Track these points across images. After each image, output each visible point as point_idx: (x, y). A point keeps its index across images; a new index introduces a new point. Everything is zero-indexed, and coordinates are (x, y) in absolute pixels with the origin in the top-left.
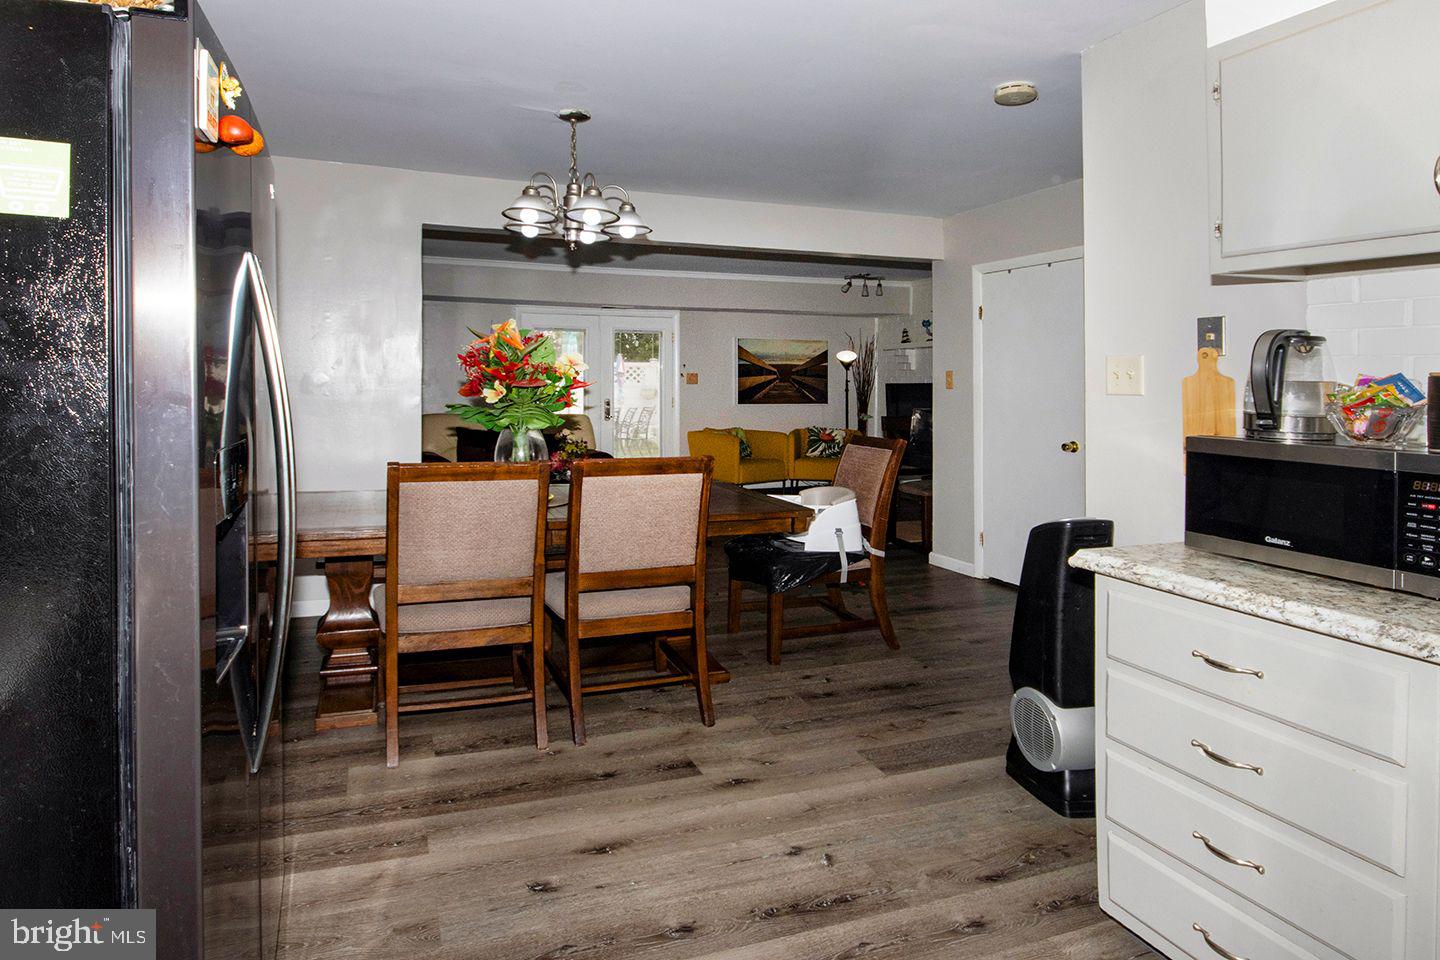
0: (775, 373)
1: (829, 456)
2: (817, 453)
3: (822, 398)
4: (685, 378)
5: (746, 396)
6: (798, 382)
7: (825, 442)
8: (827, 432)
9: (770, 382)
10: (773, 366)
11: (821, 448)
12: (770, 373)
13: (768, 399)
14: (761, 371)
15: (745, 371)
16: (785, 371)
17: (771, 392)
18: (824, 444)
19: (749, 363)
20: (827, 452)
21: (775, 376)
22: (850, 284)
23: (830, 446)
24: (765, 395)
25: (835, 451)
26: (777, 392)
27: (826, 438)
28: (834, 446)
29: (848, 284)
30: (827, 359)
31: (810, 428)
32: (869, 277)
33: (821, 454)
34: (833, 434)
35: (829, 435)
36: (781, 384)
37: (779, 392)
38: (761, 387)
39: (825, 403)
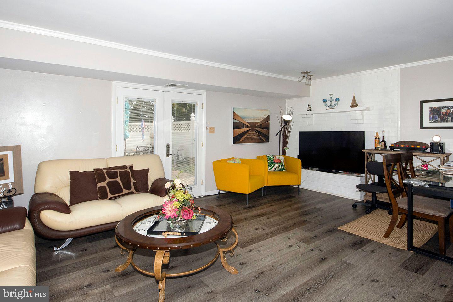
2: (273, 169)
3: (267, 139)
4: (208, 130)
5: (237, 139)
6: (258, 132)
9: (247, 132)
10: (247, 122)
11: (275, 167)
12: (247, 126)
13: (246, 141)
14: (243, 126)
15: (237, 126)
16: (253, 126)
17: (247, 137)
18: (276, 164)
19: (237, 121)
20: (278, 169)
21: (249, 128)
22: (304, 77)
23: (280, 165)
24: (245, 138)
25: (282, 168)
26: (250, 137)
27: (277, 161)
28: (281, 165)
29: (302, 76)
30: (269, 120)
31: (267, 156)
32: (309, 74)
33: (275, 170)
34: (280, 159)
35: (278, 159)
36: (251, 133)
37: (251, 137)
38: (243, 134)
39: (269, 142)
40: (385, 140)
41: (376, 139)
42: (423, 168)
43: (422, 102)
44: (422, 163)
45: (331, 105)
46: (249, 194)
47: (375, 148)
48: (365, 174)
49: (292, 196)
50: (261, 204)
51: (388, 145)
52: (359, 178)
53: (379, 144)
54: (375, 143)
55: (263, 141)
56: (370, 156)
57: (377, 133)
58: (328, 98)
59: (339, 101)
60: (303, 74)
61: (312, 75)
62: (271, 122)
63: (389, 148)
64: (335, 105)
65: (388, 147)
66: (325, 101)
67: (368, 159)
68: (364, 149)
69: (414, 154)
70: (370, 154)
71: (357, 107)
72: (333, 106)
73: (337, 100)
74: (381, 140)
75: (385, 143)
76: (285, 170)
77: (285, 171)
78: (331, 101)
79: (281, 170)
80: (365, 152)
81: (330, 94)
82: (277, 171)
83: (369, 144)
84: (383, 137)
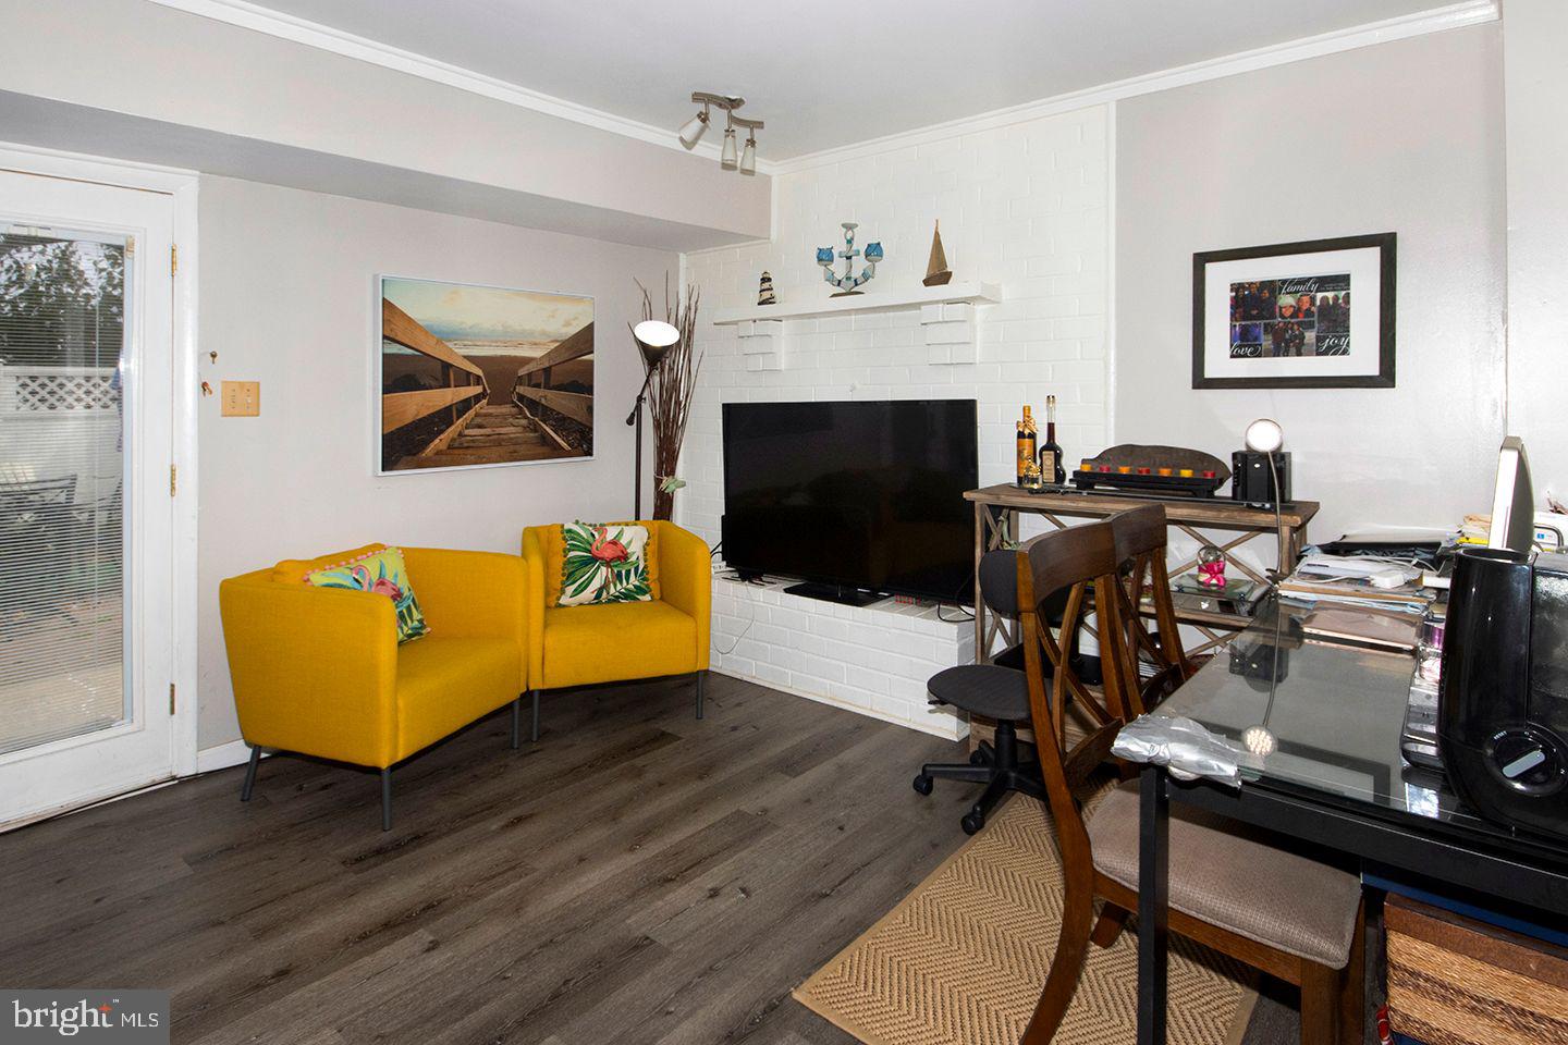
0: (478, 380)
1: (616, 599)
2: (588, 594)
3: (580, 440)
4: (215, 397)
5: (405, 446)
6: (533, 405)
7: (608, 564)
8: (610, 536)
9: (466, 405)
10: (468, 358)
11: (596, 583)
12: (466, 379)
13: (460, 453)
14: (445, 374)
15: (400, 376)
16: (501, 378)
17: (467, 432)
18: (604, 569)
19: (410, 351)
20: (612, 591)
21: (479, 389)
22: (704, 118)
23: (619, 573)
24: (453, 440)
25: (630, 586)
26: (482, 431)
27: (608, 553)
28: (628, 572)
29: (699, 116)
30: (592, 345)
31: (566, 527)
32: (735, 113)
33: (598, 596)
34: (623, 541)
35: (614, 542)
36: (492, 410)
37: (487, 431)
38: (444, 417)
39: (591, 455)
40: (1058, 442)
41: (1021, 435)
42: (1204, 577)
43: (1201, 260)
44: (1202, 553)
45: (848, 278)
46: (394, 767)
47: (1020, 480)
48: (973, 606)
49: (663, 734)
50: (468, 816)
51: (1071, 465)
52: (955, 627)
53: (1035, 461)
54: (1020, 453)
55: (555, 452)
56: (997, 522)
57: (1026, 411)
58: (839, 247)
59: (881, 255)
60: (701, 107)
61: (760, 125)
62: (600, 358)
63: (1071, 480)
64: (866, 277)
65: (1069, 476)
66: (825, 257)
67: (988, 533)
68: (974, 485)
69: (1172, 512)
70: (996, 510)
71: (947, 282)
72: (855, 281)
73: (874, 251)
74: (1042, 441)
75: (1058, 457)
76: (644, 593)
77: (647, 598)
78: (849, 258)
79: (628, 595)
80: (977, 504)
81: (843, 225)
82: (609, 601)
83: (996, 465)
84: (1051, 427)
